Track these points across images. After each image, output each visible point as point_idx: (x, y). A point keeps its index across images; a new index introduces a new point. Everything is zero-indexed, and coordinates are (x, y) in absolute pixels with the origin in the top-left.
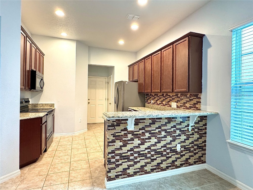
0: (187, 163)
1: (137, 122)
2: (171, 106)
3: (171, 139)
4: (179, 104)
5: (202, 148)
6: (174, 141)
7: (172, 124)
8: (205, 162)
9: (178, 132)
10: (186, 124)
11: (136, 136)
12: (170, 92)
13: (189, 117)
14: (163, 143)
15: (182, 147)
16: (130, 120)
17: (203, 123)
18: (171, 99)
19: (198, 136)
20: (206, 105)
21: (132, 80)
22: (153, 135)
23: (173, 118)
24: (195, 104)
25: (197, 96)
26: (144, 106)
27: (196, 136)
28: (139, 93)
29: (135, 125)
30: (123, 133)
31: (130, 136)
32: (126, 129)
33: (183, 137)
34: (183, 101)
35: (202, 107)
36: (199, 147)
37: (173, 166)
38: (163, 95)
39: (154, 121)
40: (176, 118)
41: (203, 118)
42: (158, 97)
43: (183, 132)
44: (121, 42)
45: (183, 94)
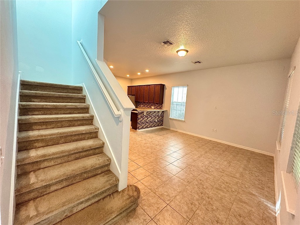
0: (158, 126)
1: (146, 113)
2: (151, 108)
4: (155, 107)
5: (162, 121)
6: (155, 118)
7: (155, 113)
8: (163, 125)
9: (156, 116)
10: (158, 113)
11: (146, 117)
12: (152, 103)
13: (159, 111)
14: (152, 119)
15: (157, 121)
18: (152, 105)
19: (161, 117)
20: (164, 108)
21: (130, 94)
22: (150, 116)
24: (161, 107)
25: (161, 104)
28: (135, 101)
32: (144, 115)
33: (158, 117)
37: (155, 126)
38: (148, 103)
39: (150, 112)
40: (155, 111)
41: (163, 112)
42: (145, 104)
43: (158, 116)
44: (128, 76)
45: (156, 103)
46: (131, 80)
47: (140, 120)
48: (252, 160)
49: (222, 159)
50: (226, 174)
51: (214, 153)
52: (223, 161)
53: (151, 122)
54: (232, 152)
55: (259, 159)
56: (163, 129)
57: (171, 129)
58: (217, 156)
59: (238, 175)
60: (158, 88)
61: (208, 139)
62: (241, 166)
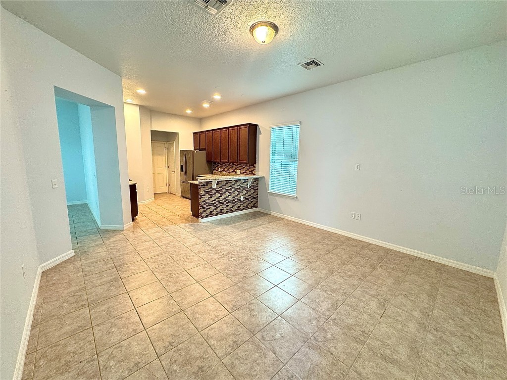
0: (247, 208)
1: (218, 183)
2: (236, 173)
3: (238, 193)
4: (242, 172)
5: (256, 198)
6: (239, 194)
7: (238, 184)
8: (257, 207)
9: (242, 189)
10: (246, 184)
11: (218, 191)
12: (236, 162)
13: (248, 179)
14: (233, 196)
15: (244, 198)
16: (213, 181)
17: (256, 183)
18: (236, 167)
19: (253, 191)
20: (258, 171)
21: (198, 148)
22: (227, 190)
23: (239, 180)
24: (252, 171)
25: (253, 165)
26: (213, 174)
27: (252, 191)
28: (207, 162)
29: (217, 184)
30: (210, 190)
31: (214, 192)
32: (212, 188)
33: (245, 192)
34: (244, 169)
35: (256, 173)
36: (254, 198)
37: (239, 209)
38: (229, 164)
39: (227, 182)
40: (240, 180)
41: (256, 180)
42: (226, 165)
43: (245, 189)
44: (189, 111)
45: (244, 164)
46: (200, 120)
47: (203, 200)
48: (440, 290)
49: (366, 292)
50: (371, 350)
51: (350, 273)
52: (368, 297)
53: (229, 202)
54: (393, 269)
55: (457, 288)
56: (255, 215)
57: (273, 213)
58: (356, 282)
59: (403, 352)
60: (244, 132)
61: (343, 234)
62: (414, 313)
